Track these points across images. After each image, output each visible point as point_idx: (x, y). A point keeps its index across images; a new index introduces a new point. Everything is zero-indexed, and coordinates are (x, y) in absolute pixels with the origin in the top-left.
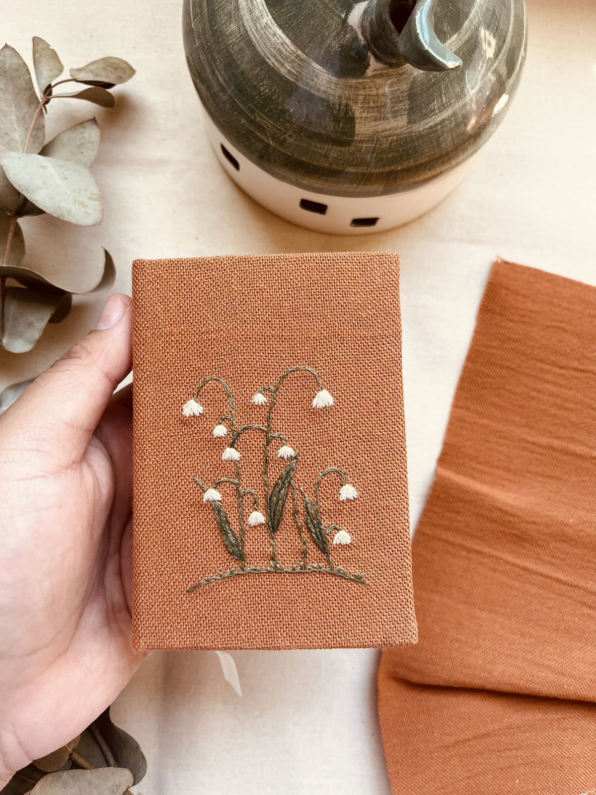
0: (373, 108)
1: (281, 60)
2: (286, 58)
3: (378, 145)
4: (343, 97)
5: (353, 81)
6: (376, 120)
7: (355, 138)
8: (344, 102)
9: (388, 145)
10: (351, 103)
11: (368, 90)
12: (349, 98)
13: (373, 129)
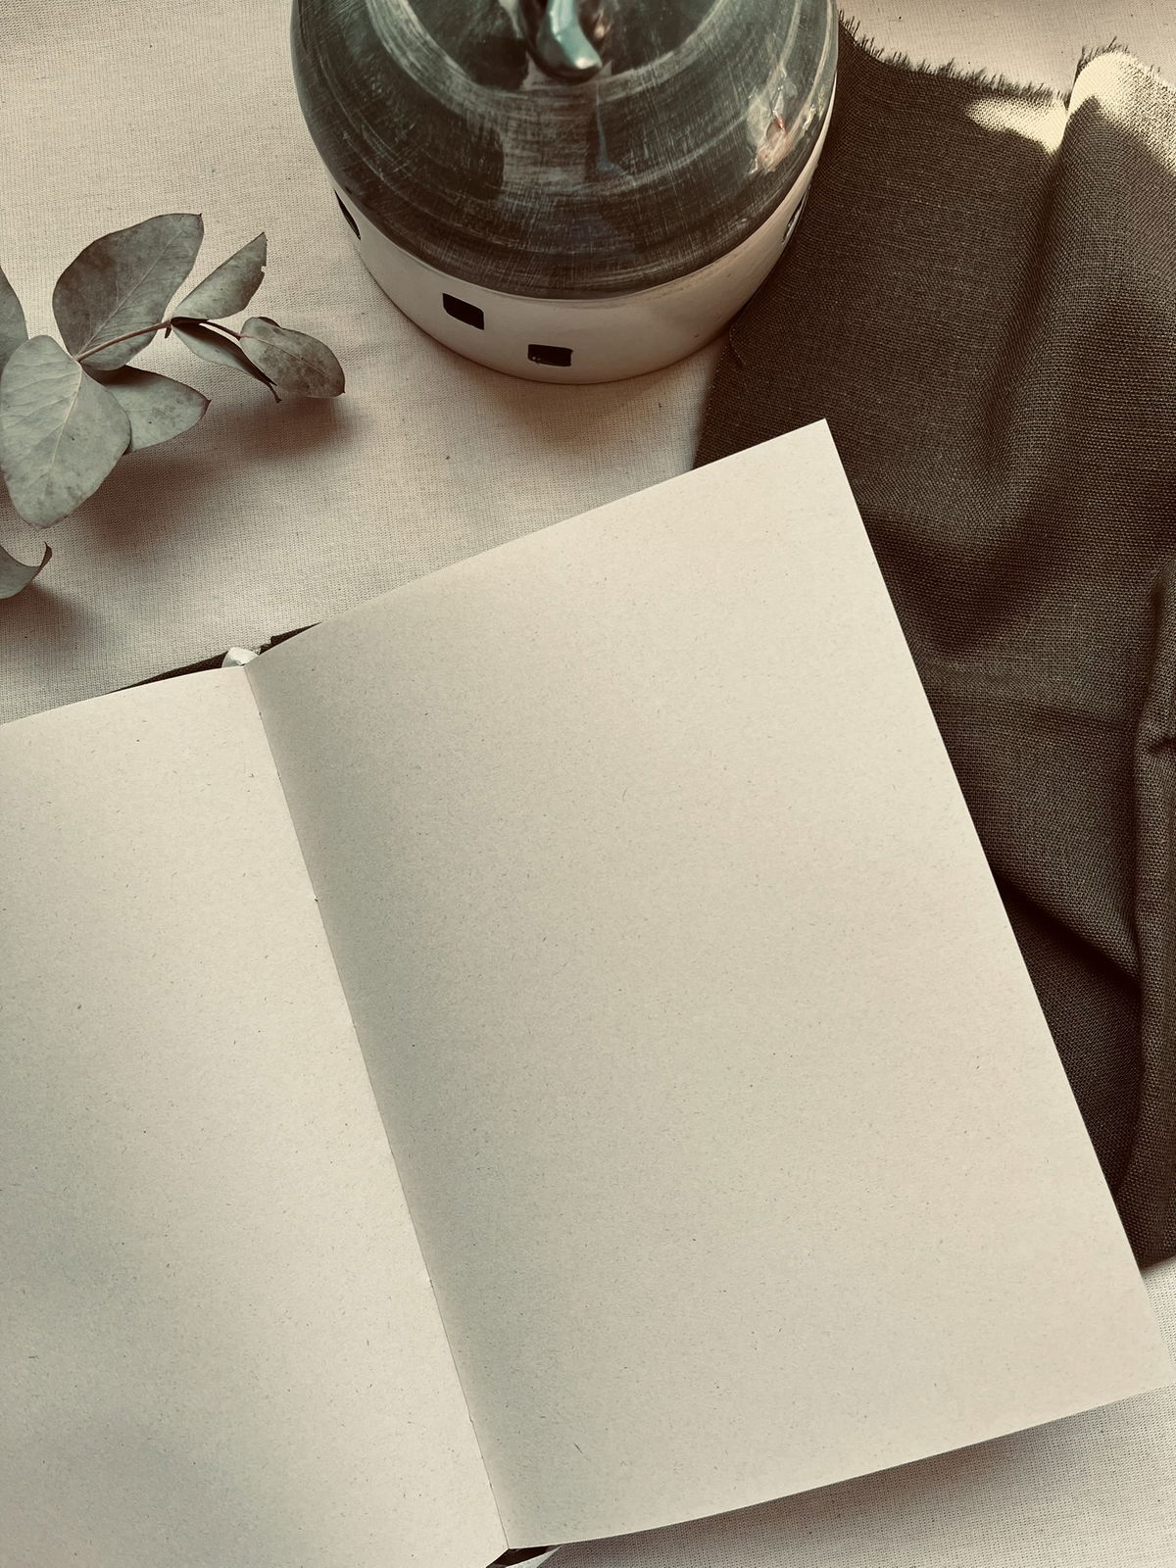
0: (532, 143)
1: (404, 46)
2: (410, 44)
3: (538, 207)
4: (487, 117)
5: (503, 95)
6: (535, 164)
7: (503, 188)
8: (488, 125)
9: (552, 210)
10: (498, 129)
11: (524, 112)
12: (495, 121)
13: (531, 177)
